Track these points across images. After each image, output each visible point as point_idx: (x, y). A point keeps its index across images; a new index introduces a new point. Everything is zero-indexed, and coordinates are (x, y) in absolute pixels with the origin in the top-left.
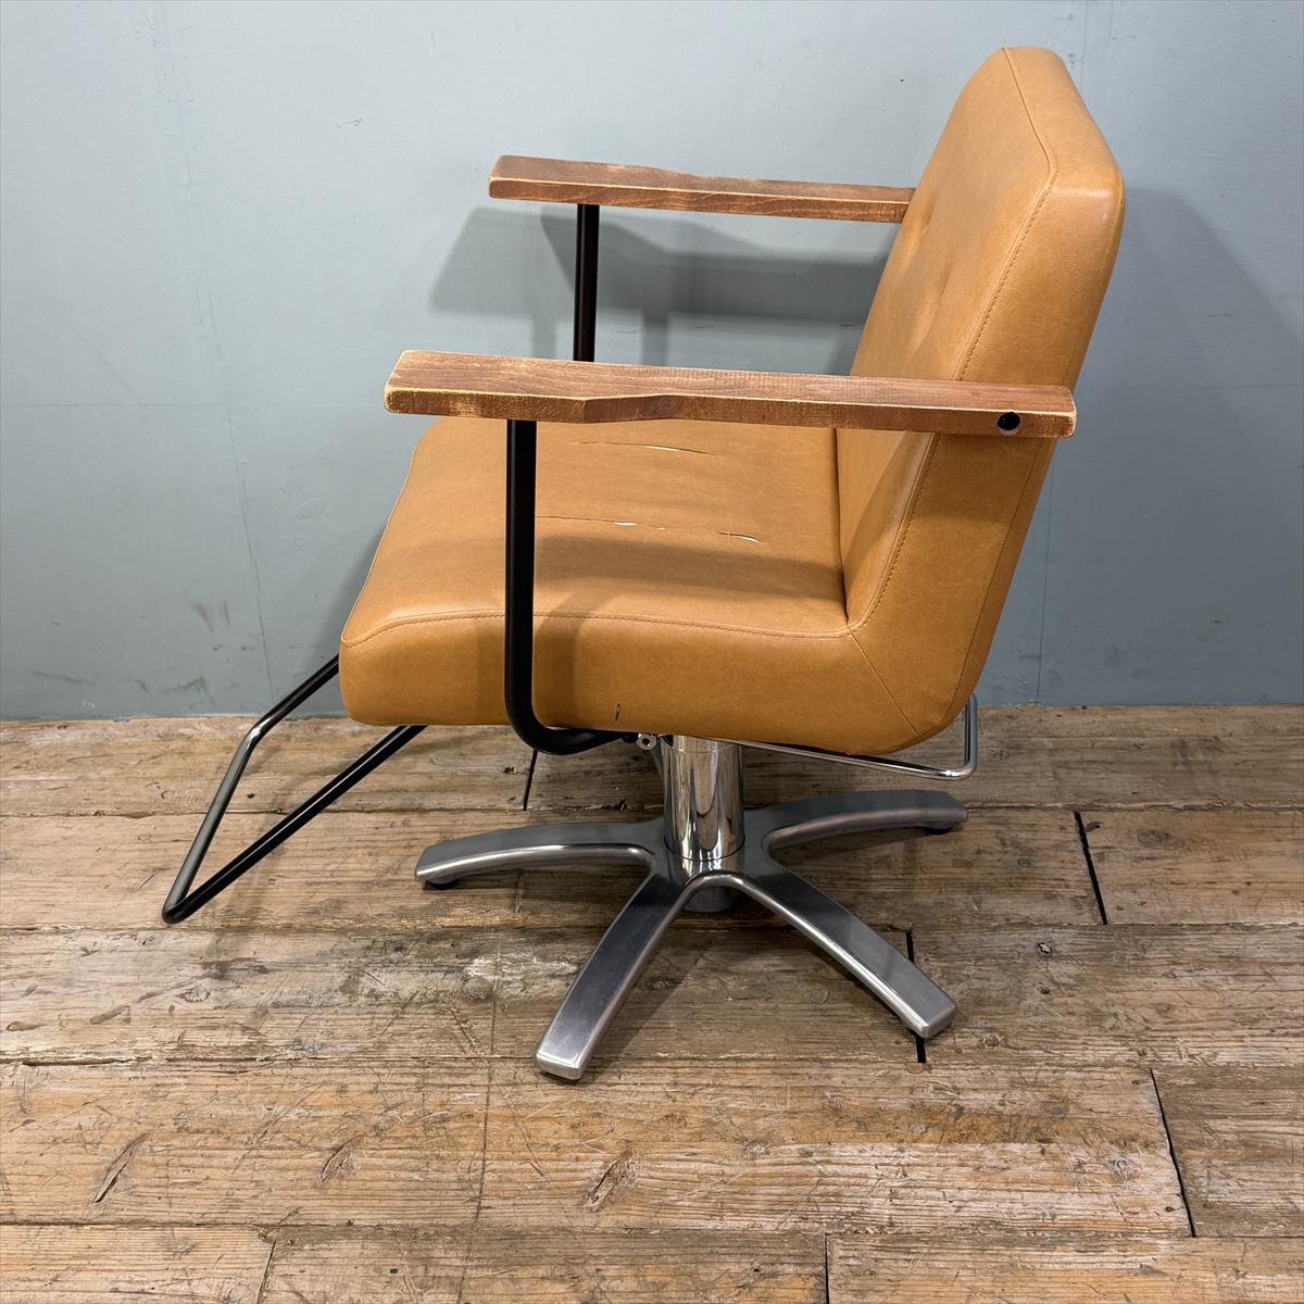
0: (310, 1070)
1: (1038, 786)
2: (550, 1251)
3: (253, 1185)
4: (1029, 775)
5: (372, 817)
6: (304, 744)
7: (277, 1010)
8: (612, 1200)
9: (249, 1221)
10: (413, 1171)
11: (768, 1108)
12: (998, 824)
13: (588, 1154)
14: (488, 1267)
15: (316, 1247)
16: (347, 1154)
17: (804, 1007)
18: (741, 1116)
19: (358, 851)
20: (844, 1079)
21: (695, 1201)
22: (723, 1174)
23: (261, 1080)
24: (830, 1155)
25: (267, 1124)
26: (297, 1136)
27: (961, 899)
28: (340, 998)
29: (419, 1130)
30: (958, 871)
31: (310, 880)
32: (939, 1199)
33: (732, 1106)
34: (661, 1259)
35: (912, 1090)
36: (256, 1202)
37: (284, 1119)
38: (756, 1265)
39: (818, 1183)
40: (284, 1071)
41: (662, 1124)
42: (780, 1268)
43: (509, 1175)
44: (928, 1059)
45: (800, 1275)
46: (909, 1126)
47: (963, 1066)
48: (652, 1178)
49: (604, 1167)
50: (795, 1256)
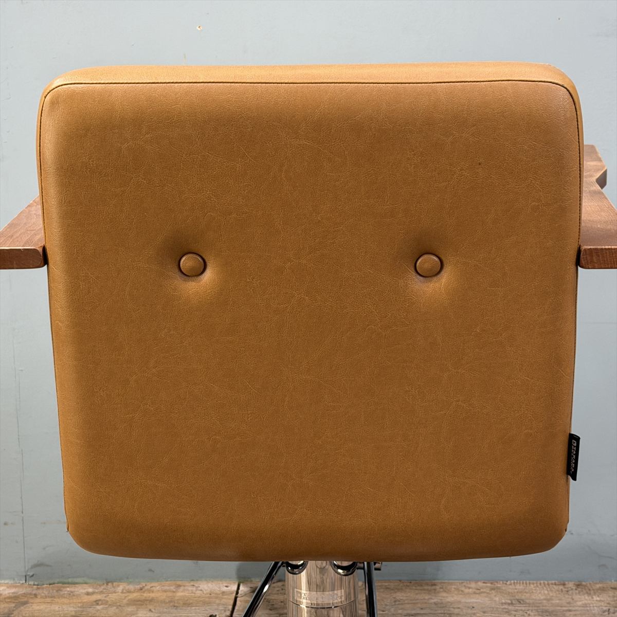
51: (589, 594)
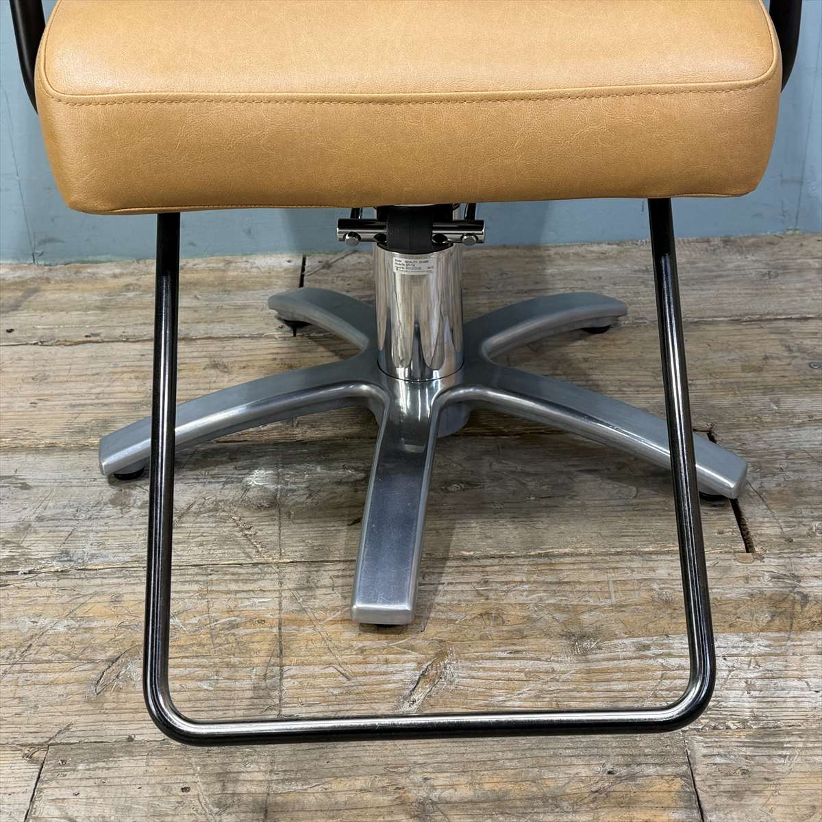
0: (79, 582)
1: (813, 299)
2: (367, 760)
3: (17, 700)
4: (802, 290)
5: (138, 346)
6: (65, 285)
7: (42, 524)
8: (432, 702)
9: (11, 741)
10: (201, 680)
11: (592, 602)
12: (781, 333)
13: (398, 656)
14: (297, 780)
15: (92, 766)
16: (125, 665)
17: (613, 502)
18: (563, 612)
19: (125, 375)
20: (670, 571)
21: (525, 700)
22: (553, 671)
23: (25, 593)
24: (669, 648)
25: (32, 637)
26: (66, 648)
27: (759, 401)
28: (110, 511)
29: (204, 637)
30: (750, 375)
31: (74, 403)
32: (802, 689)
33: (550, 602)
34: (498, 764)
35: (747, 579)
36: (21, 719)
37: (51, 632)
38: (609, 767)
39: (663, 677)
40: (50, 584)
41: (477, 622)
42: (637, 769)
43: (311, 681)
44: (757, 549)
45: (662, 777)
46: (752, 615)
47: (798, 555)
48: (473, 678)
49: (418, 669)
50: (652, 755)
51: (741, 253)
